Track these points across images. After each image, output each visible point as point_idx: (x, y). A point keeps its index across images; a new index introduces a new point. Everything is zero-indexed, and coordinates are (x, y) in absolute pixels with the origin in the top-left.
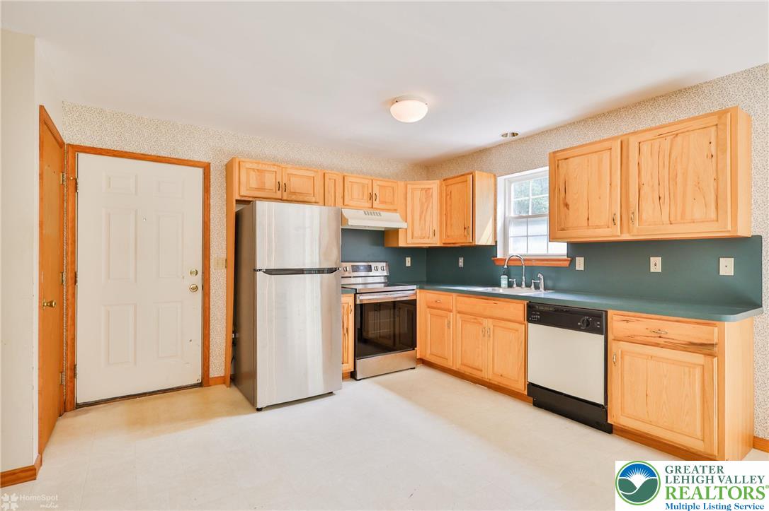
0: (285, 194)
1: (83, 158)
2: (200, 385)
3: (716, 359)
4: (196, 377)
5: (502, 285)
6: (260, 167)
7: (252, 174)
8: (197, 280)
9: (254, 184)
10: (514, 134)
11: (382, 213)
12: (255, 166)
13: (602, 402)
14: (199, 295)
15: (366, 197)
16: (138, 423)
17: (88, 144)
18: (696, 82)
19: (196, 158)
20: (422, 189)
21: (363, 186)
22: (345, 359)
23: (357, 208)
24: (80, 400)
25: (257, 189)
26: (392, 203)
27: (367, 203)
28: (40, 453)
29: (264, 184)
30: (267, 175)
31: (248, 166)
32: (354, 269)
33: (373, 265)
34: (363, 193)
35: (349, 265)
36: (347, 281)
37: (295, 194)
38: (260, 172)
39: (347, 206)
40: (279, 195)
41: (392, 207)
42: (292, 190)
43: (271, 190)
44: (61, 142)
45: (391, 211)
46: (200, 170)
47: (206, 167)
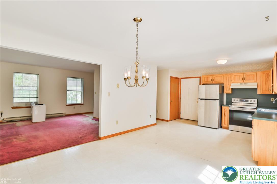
1: (182, 79)
6: (208, 76)
7: (205, 78)
9: (206, 80)
11: (248, 83)
12: (206, 77)
17: (183, 77)
20: (266, 73)
21: (240, 76)
22: (225, 123)
23: (238, 83)
24: (181, 118)
25: (207, 81)
26: (253, 79)
27: (241, 81)
28: (170, 120)
29: (208, 80)
30: (209, 78)
31: (204, 77)
32: (240, 101)
33: (249, 100)
34: (240, 78)
35: (239, 99)
36: (237, 104)
37: (216, 81)
38: (207, 78)
39: (233, 83)
40: (212, 82)
41: (254, 81)
42: (215, 80)
43: (210, 81)
44: (178, 78)
45: (253, 82)
46: (199, 78)
47: (200, 78)
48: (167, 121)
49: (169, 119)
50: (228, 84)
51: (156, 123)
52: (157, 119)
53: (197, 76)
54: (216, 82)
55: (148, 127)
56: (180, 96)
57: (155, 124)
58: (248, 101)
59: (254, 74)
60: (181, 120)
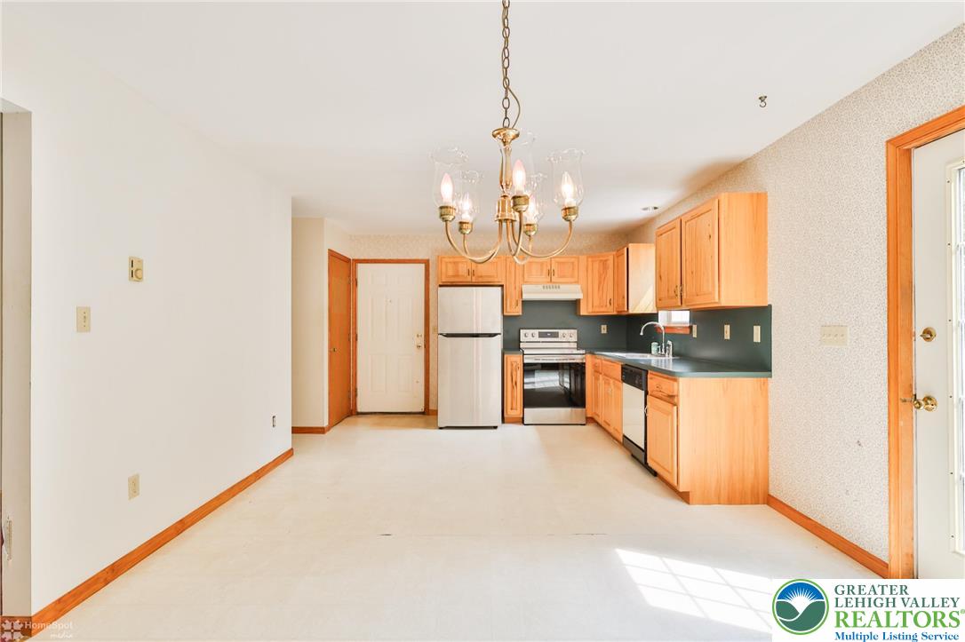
0: (474, 278)
1: (359, 265)
2: (423, 413)
3: (675, 407)
4: (421, 408)
5: (653, 352)
6: (456, 260)
7: (450, 266)
8: (421, 341)
9: (451, 273)
10: (655, 208)
11: (561, 286)
12: (451, 260)
13: (643, 447)
14: (422, 351)
15: (545, 272)
16: (379, 425)
17: (362, 258)
18: (742, 160)
19: (420, 257)
20: (601, 261)
21: (542, 264)
22: (514, 406)
23: (537, 283)
24: (359, 410)
25: (453, 276)
26: (572, 276)
27: (545, 278)
28: (331, 426)
29: (458, 271)
30: (460, 265)
31: (447, 260)
32: (541, 335)
33: (561, 332)
34: (542, 270)
35: (536, 332)
36: (535, 345)
37: (481, 277)
38: (456, 263)
39: (526, 282)
40: (469, 279)
41: (573, 280)
42: (480, 275)
43: (463, 276)
44: (347, 261)
45: (571, 283)
46: (423, 265)
47: (427, 263)
48: (321, 431)
49: (326, 424)
50: (513, 287)
51: (290, 447)
52: (296, 430)
53: (414, 258)
54: (480, 280)
55: (269, 471)
56: (355, 328)
57: (290, 453)
58: (556, 335)
59: (573, 260)
60: (361, 419)
